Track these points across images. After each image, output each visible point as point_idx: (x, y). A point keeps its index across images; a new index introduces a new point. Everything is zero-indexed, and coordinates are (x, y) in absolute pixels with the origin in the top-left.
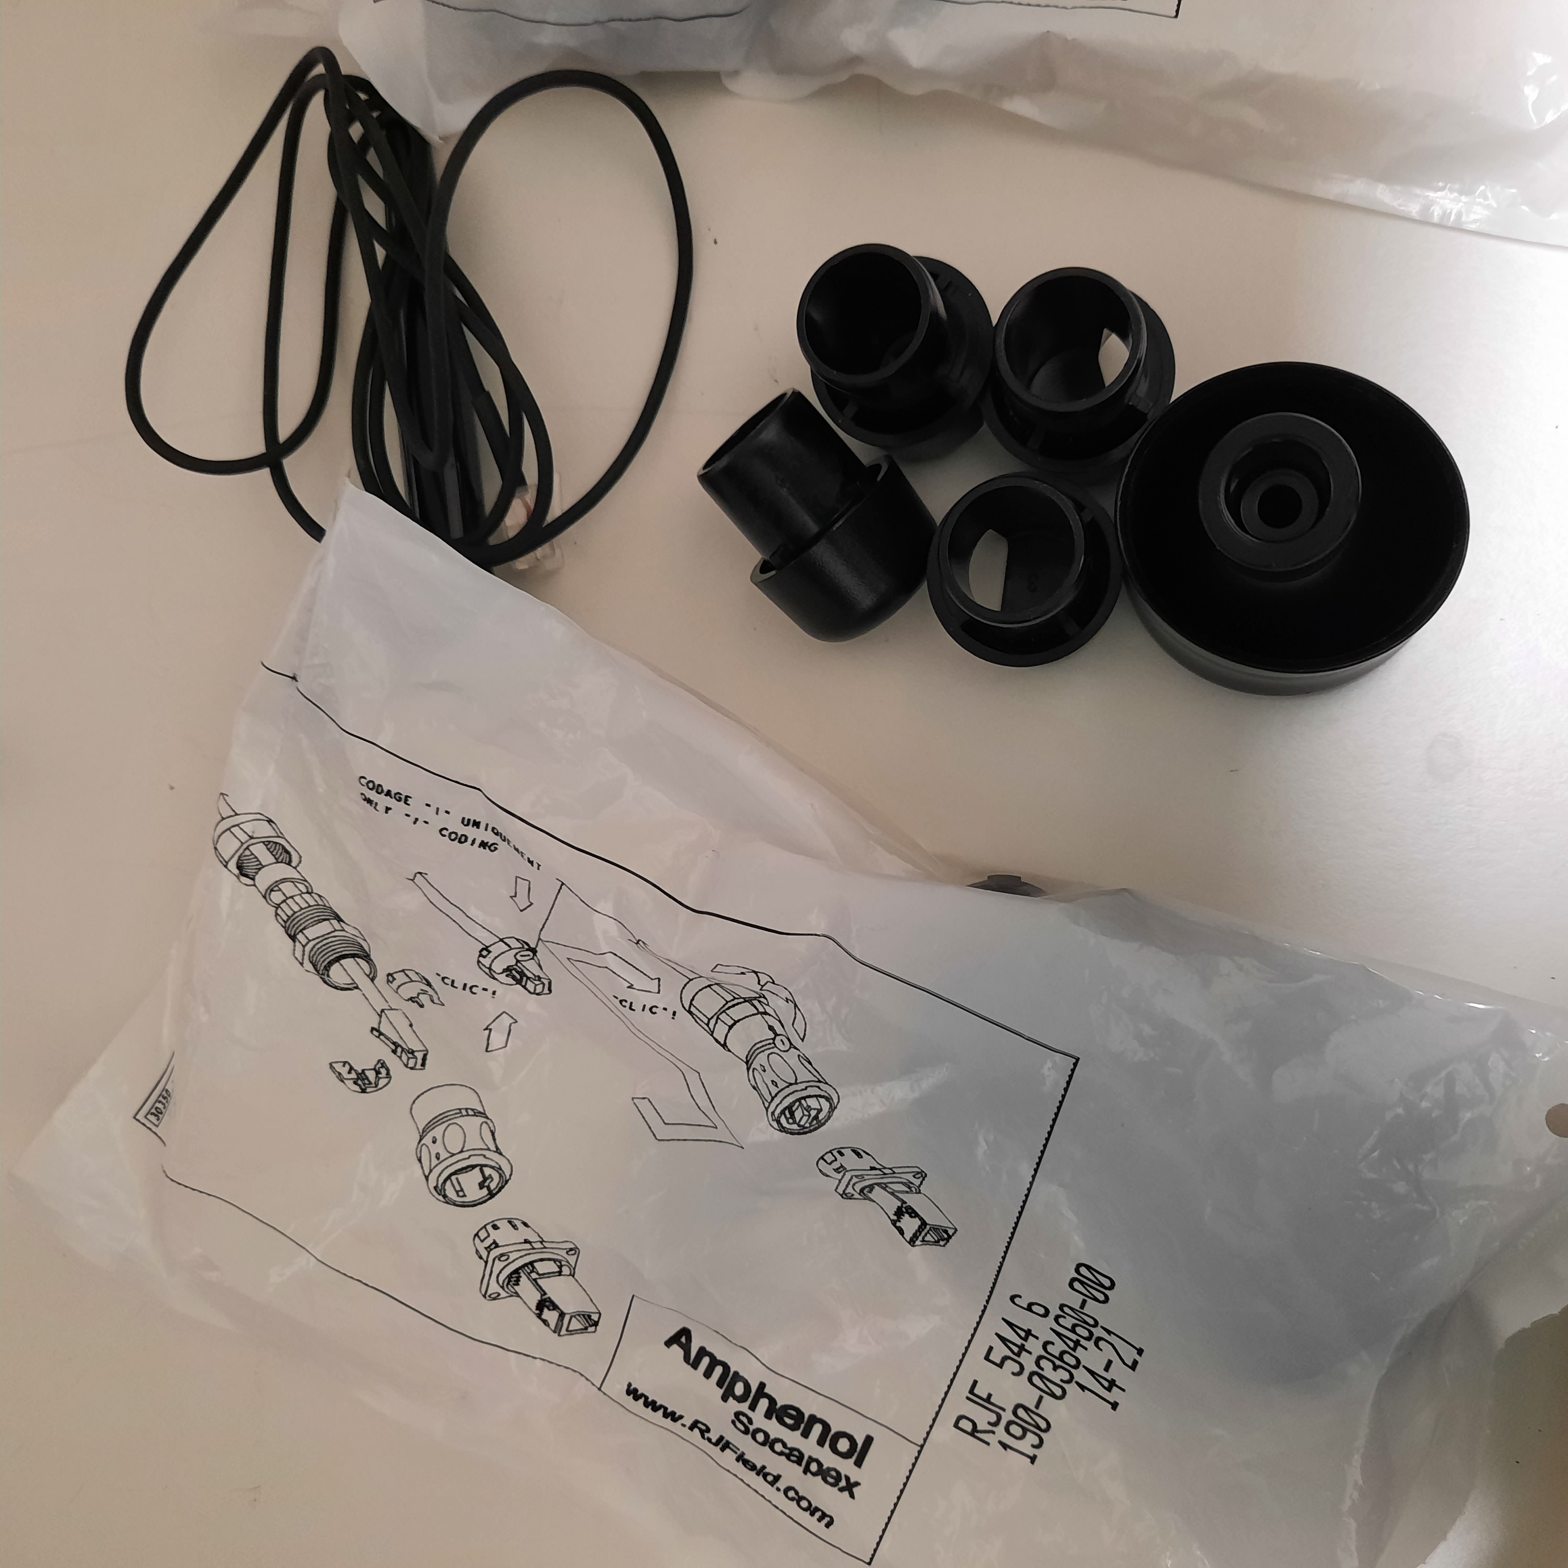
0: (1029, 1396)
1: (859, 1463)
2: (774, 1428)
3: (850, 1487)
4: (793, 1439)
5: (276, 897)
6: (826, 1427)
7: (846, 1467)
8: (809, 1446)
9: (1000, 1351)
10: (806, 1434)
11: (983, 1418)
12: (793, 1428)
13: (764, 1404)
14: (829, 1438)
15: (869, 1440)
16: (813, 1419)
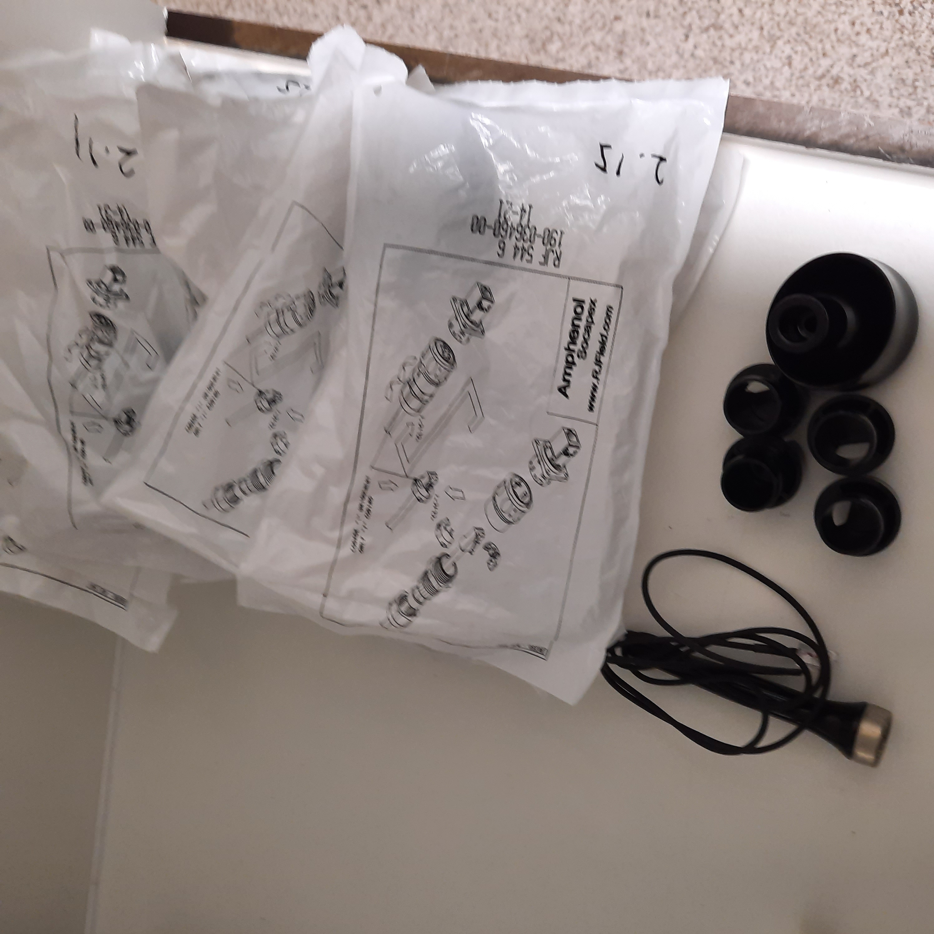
0: (538, 241)
1: (583, 302)
2: (580, 340)
3: (593, 303)
4: (582, 331)
5: (421, 599)
6: (575, 319)
7: (586, 307)
8: (582, 324)
9: (526, 256)
10: (578, 326)
11: (552, 257)
12: (578, 332)
13: (572, 347)
14: (578, 316)
15: (575, 300)
16: (573, 324)
